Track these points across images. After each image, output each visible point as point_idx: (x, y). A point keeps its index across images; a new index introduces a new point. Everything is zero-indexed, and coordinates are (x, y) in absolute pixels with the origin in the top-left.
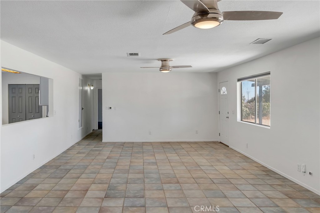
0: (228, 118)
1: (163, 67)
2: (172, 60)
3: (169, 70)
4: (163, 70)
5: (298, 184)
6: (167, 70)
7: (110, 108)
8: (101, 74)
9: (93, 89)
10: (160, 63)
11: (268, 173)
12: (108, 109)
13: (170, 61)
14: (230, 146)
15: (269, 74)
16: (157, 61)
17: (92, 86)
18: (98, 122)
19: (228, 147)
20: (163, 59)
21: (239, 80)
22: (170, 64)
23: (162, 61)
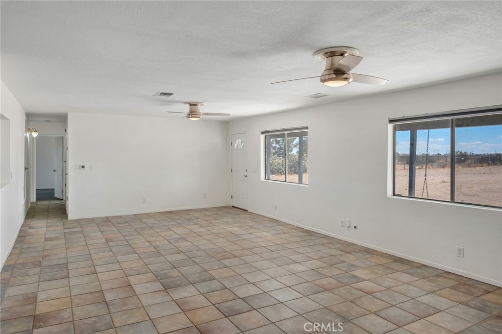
0: (246, 176)
1: (192, 113)
2: (203, 105)
3: (199, 117)
4: (192, 117)
5: (341, 240)
6: (197, 117)
7: (83, 167)
8: (67, 113)
9: (37, 138)
10: (187, 108)
11: (310, 234)
12: (80, 168)
13: (201, 105)
14: (249, 210)
15: (307, 128)
16: (184, 104)
17: (36, 131)
18: (37, 190)
19: (247, 211)
20: (191, 103)
21: (263, 133)
22: (201, 109)
23: (191, 105)
